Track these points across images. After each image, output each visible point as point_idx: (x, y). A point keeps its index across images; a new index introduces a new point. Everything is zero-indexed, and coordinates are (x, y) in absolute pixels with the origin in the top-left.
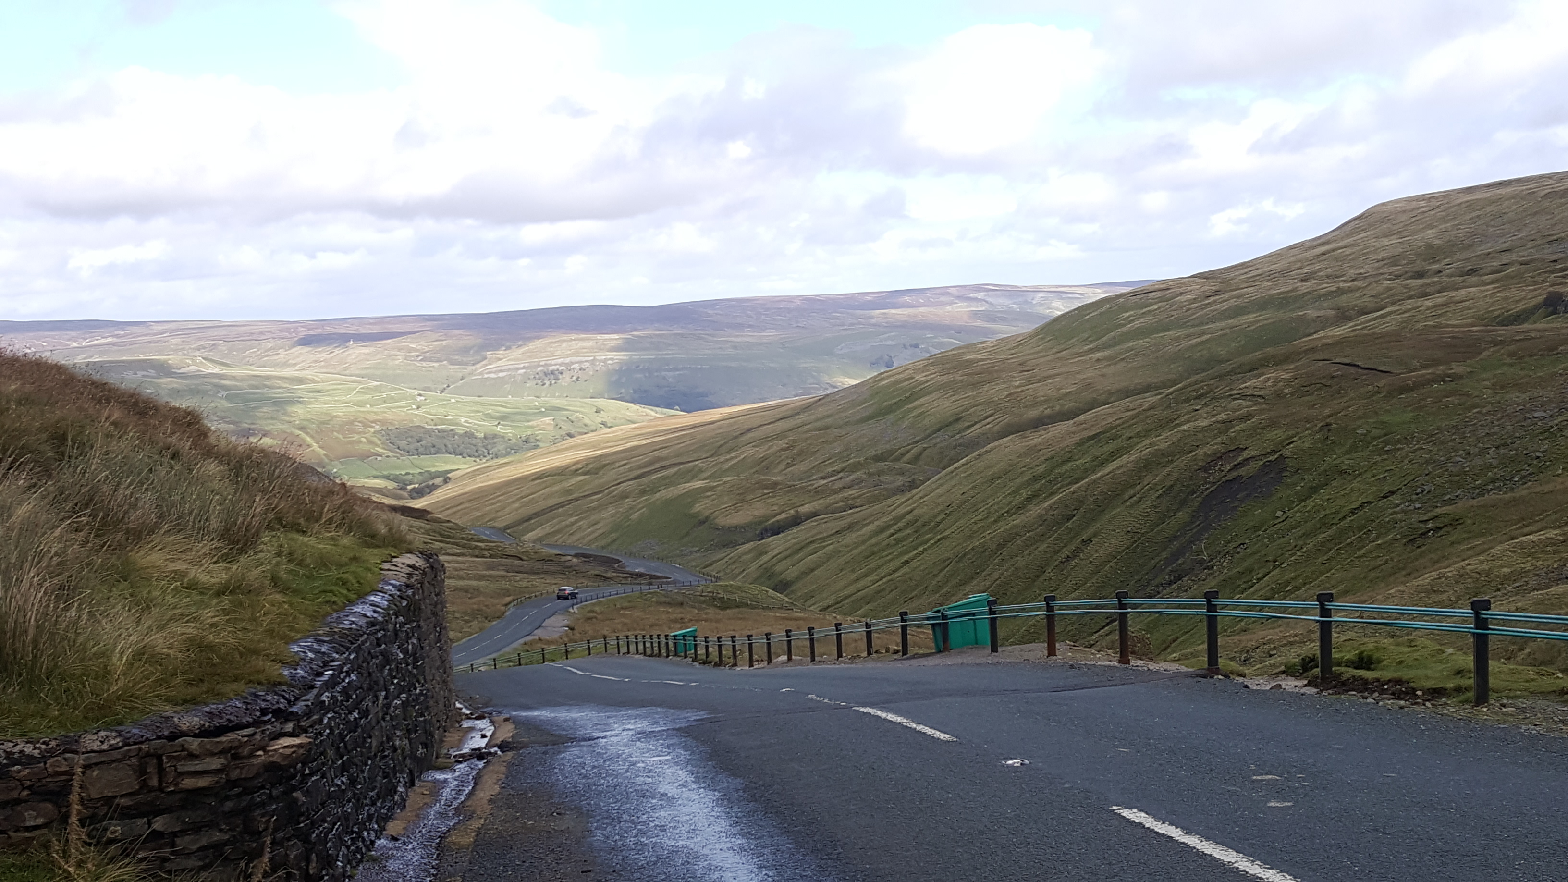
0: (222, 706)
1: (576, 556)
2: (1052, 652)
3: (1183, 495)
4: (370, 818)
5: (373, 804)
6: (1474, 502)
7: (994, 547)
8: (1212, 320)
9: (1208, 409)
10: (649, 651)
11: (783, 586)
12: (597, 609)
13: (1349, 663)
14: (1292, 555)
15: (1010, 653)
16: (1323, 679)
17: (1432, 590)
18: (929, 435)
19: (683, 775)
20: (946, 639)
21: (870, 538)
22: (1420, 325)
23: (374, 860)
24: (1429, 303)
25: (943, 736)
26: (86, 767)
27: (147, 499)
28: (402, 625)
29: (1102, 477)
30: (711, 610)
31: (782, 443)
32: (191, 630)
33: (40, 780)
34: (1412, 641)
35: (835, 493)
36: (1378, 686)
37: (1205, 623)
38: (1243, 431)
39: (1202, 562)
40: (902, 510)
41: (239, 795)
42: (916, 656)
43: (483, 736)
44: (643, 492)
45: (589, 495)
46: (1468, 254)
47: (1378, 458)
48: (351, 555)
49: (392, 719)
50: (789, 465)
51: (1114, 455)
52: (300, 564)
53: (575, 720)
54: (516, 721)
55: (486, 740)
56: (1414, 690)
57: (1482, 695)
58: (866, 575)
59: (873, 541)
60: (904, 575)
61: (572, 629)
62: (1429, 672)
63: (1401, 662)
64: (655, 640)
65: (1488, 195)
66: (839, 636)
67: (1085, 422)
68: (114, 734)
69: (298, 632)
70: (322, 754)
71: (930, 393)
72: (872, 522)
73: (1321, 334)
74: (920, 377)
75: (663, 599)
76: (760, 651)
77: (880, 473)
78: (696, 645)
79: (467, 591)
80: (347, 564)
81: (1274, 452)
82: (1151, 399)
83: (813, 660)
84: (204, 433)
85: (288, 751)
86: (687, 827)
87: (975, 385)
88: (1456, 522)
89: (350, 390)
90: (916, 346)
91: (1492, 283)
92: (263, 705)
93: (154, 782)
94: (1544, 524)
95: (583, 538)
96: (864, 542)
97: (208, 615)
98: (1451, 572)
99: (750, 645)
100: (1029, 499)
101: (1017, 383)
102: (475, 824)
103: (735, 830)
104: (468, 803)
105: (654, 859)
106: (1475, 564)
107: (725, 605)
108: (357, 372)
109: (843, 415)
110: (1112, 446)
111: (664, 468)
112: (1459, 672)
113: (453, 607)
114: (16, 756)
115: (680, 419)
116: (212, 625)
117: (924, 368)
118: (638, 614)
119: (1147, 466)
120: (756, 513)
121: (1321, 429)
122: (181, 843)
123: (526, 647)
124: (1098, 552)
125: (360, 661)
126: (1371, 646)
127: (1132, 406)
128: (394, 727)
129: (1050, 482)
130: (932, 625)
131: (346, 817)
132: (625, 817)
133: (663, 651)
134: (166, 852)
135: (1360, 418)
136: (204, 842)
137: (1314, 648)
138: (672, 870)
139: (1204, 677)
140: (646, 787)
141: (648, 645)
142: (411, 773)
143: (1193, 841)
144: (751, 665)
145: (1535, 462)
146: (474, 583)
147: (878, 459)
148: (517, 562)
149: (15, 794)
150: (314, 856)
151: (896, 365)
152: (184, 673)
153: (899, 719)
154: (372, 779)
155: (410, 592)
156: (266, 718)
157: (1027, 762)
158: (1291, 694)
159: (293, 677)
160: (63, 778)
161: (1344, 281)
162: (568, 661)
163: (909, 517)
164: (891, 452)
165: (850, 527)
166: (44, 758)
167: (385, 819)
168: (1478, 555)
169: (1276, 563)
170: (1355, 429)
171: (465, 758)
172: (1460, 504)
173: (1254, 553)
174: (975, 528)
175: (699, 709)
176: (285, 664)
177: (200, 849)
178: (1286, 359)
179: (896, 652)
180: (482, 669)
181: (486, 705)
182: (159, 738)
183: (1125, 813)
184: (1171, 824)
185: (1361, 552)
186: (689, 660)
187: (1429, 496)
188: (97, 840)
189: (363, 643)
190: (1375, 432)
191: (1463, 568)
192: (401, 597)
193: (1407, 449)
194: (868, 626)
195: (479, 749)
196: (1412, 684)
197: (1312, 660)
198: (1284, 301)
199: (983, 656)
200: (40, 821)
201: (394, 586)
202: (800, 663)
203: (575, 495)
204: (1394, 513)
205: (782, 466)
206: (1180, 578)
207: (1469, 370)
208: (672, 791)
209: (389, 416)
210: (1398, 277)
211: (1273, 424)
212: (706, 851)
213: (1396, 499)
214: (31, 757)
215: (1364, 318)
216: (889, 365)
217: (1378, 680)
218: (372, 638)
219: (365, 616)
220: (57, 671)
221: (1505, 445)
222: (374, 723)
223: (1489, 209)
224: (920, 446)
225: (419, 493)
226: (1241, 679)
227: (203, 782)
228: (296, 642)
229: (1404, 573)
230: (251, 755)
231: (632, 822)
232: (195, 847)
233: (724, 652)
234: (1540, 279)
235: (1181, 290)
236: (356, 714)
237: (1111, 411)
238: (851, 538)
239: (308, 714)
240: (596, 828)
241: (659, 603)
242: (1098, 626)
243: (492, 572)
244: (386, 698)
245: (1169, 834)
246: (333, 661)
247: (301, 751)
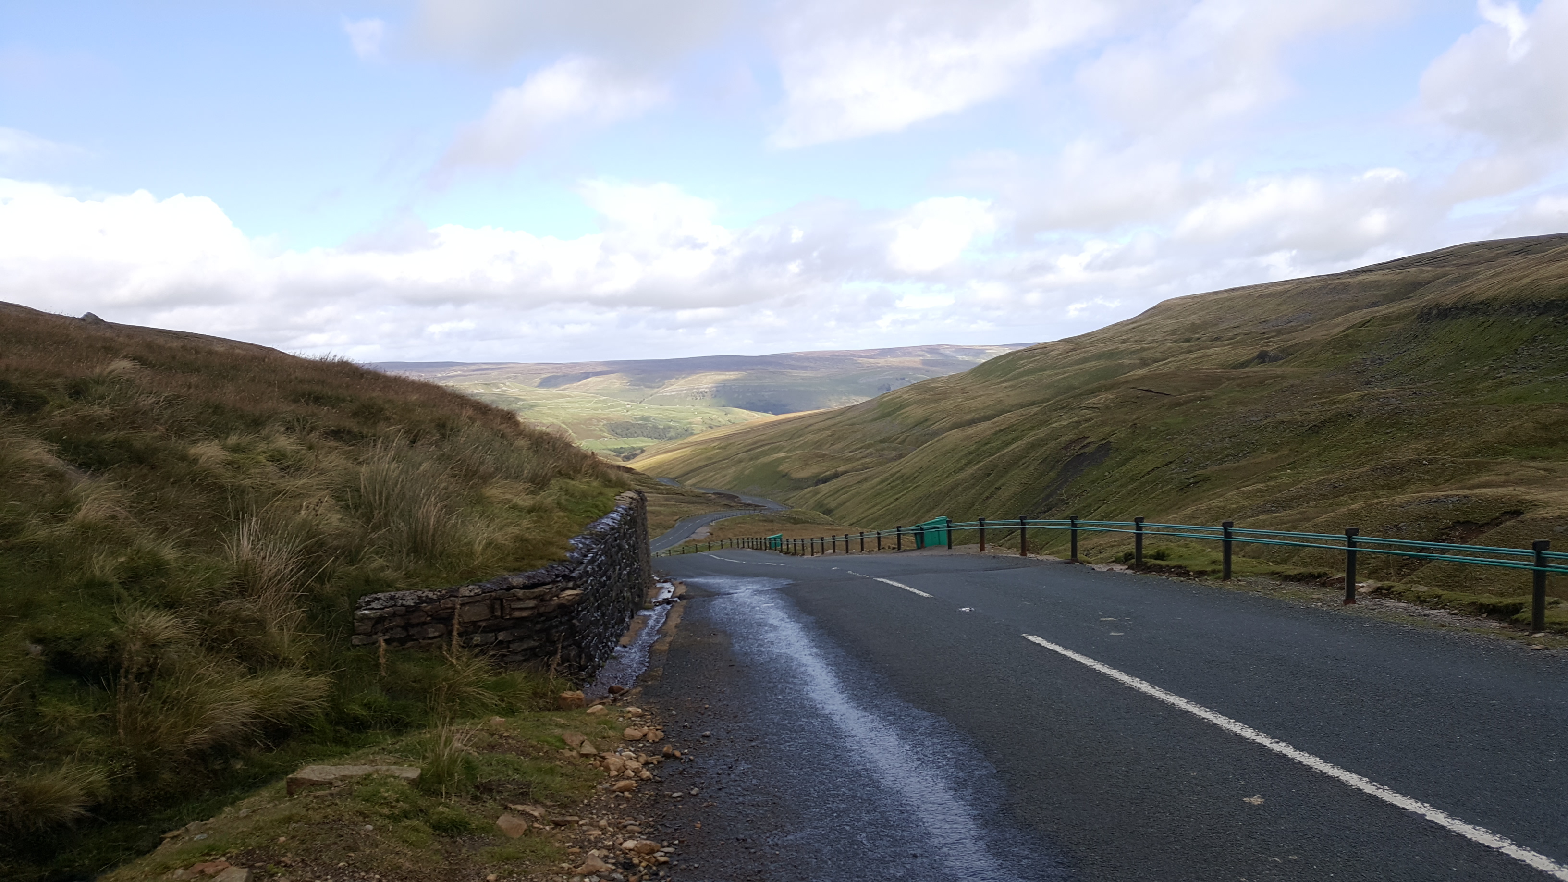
0: (534, 573)
1: (714, 494)
2: (982, 549)
3: (1052, 463)
4: (612, 635)
5: (613, 627)
6: (1216, 468)
7: (946, 491)
8: (1071, 365)
9: (1067, 415)
10: (755, 547)
11: (828, 512)
12: (726, 523)
13: (1151, 557)
14: (1113, 497)
15: (957, 550)
16: (1137, 565)
17: (1192, 517)
18: (910, 429)
19: (781, 614)
20: (922, 541)
21: (877, 485)
22: (1187, 369)
23: (615, 658)
24: (1193, 356)
25: (925, 595)
26: (462, 605)
27: (489, 459)
28: (628, 530)
29: (1008, 452)
30: (788, 525)
31: (829, 433)
32: (516, 531)
33: (437, 611)
34: (1187, 544)
35: (858, 460)
36: (1168, 569)
37: (1070, 534)
38: (1087, 427)
39: (1063, 500)
40: (894, 470)
41: (544, 621)
42: (905, 551)
43: (669, 592)
44: (751, 459)
45: (721, 461)
46: (1215, 329)
47: (1163, 443)
48: (599, 491)
49: (623, 581)
50: (832, 445)
51: (1014, 440)
52: (572, 495)
53: (719, 584)
54: (687, 585)
55: (670, 594)
56: (1189, 572)
57: (1227, 575)
58: (874, 506)
59: (878, 487)
60: (896, 506)
61: (711, 534)
62: (1197, 562)
63: (1181, 556)
64: (759, 541)
65: (1226, 296)
66: (862, 539)
67: (998, 422)
68: (477, 587)
69: (573, 532)
70: (588, 599)
71: (910, 405)
72: (878, 477)
73: (1132, 373)
74: (905, 396)
75: (762, 518)
76: (817, 547)
77: (882, 450)
78: (781, 544)
79: (654, 513)
80: (596, 497)
81: (1104, 439)
82: (1035, 409)
83: (847, 552)
84: (517, 424)
85: (571, 598)
86: (785, 642)
87: (936, 401)
88: (1206, 479)
89: (590, 402)
90: (903, 379)
91: (1228, 345)
92: (557, 572)
93: (498, 613)
94: (1255, 481)
95: (718, 484)
96: (873, 488)
97: (525, 523)
98: (1203, 506)
99: (812, 544)
100: (966, 465)
101: (960, 400)
102: (669, 639)
103: (813, 644)
104: (664, 628)
105: (768, 660)
106: (1217, 502)
107: (796, 522)
108: (594, 391)
109: (862, 417)
110: (1014, 435)
111: (762, 446)
112: (1214, 562)
113: (651, 520)
114: (424, 598)
115: (770, 417)
116: (528, 529)
117: (908, 391)
118: (748, 526)
119: (1032, 446)
120: (814, 471)
121: (1131, 426)
122: (513, 647)
123: (687, 544)
124: (1004, 494)
125: (606, 549)
126: (1164, 547)
127: (1024, 413)
128: (624, 586)
129: (978, 455)
130: (915, 534)
131: (600, 634)
132: (751, 636)
133: (763, 547)
134: (505, 651)
135: (1153, 420)
136: (525, 646)
137: (1131, 548)
138: (779, 666)
139: (1069, 563)
140: (761, 621)
141: (755, 543)
142: (632, 611)
143: (1069, 653)
144: (812, 555)
145: (1251, 446)
146: (658, 508)
147: (882, 441)
148: (681, 497)
149: (423, 619)
150: (583, 655)
151: (892, 389)
152: (513, 554)
153: (900, 585)
154: (613, 614)
155: (631, 512)
156: (558, 579)
157: (973, 609)
158: (1119, 574)
159: (572, 557)
160: (450, 610)
161: (1145, 344)
162: (712, 552)
163: (899, 474)
164: (889, 438)
165: (866, 480)
166: (439, 600)
167: (619, 636)
168: (1219, 497)
169: (1104, 501)
170: (1150, 427)
171: (660, 603)
172: (1209, 469)
173: (1091, 496)
174: (936, 480)
175: (788, 578)
176: (567, 550)
177: (523, 650)
178: (1112, 387)
179: (894, 548)
180: (663, 555)
181: (667, 575)
182: (501, 589)
183: (1030, 638)
184: (1057, 644)
185: (1152, 496)
186: (778, 552)
187: (1192, 464)
188: (467, 645)
189: (608, 539)
190: (1161, 429)
191: (1210, 505)
192: (627, 515)
193: (1179, 438)
194: (878, 534)
195: (667, 599)
196: (1188, 569)
197: (1130, 554)
198: (1111, 355)
199: (943, 551)
200: (436, 634)
201: (623, 508)
202: (840, 554)
203: (714, 460)
204: (1172, 474)
205: (828, 445)
206: (1050, 509)
207: (1215, 394)
208: (776, 622)
209: (611, 416)
210: (1175, 341)
211: (1104, 423)
212: (796, 656)
213: (1172, 466)
214: (432, 599)
215: (1156, 364)
216: (889, 389)
217: (1168, 566)
218: (613, 537)
219: (608, 525)
220: (445, 553)
221: (1235, 436)
222: (613, 583)
223: (1227, 303)
224: (905, 435)
225: (627, 459)
226: (1090, 565)
227: (525, 614)
228: (572, 538)
229: (1177, 507)
230: (551, 599)
231: (755, 639)
232: (520, 649)
233: (797, 548)
234: (1255, 343)
235: (1053, 348)
236: (604, 578)
237: (1013, 415)
238: (866, 485)
239: (581, 577)
240: (736, 642)
241: (760, 520)
242: (1004, 536)
243: (668, 503)
244: (620, 570)
245: (1055, 649)
246: (593, 549)
247: (577, 598)
